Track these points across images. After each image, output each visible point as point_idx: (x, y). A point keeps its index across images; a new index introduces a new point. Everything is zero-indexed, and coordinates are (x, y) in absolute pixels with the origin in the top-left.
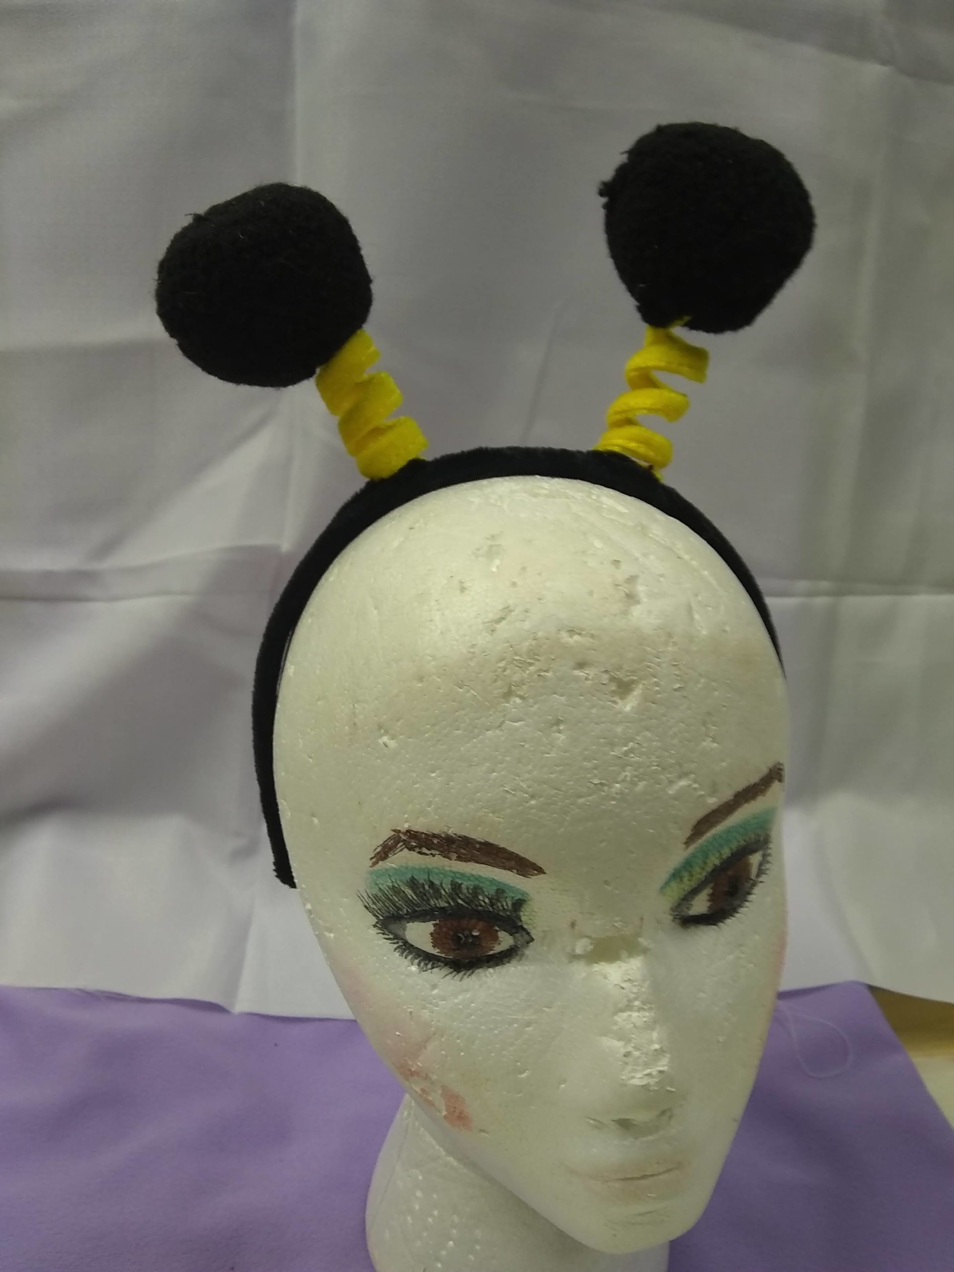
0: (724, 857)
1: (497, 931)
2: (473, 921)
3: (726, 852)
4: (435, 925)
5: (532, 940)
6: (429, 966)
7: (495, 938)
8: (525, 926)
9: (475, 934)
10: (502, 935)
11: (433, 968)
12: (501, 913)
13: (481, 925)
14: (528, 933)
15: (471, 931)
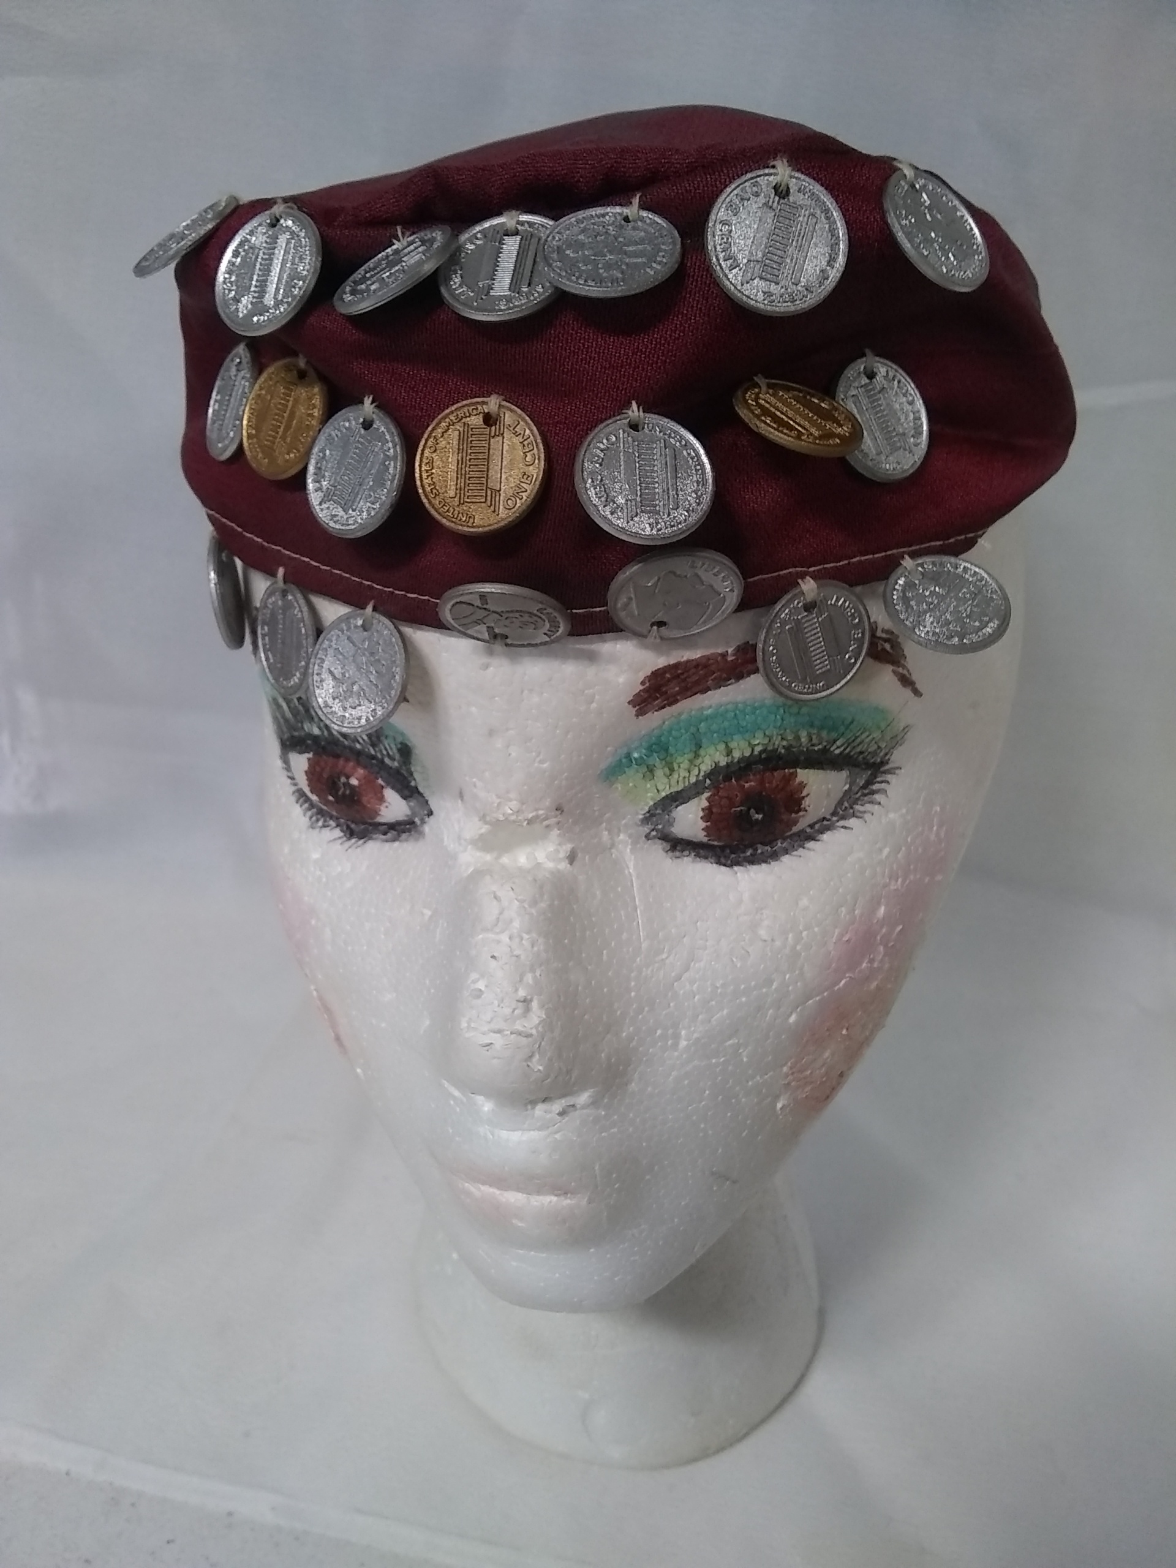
0: (737, 755)
1: (383, 787)
2: (351, 764)
3: (741, 749)
4: (309, 759)
5: (430, 813)
6: (320, 823)
7: (381, 799)
8: (421, 789)
9: (354, 782)
10: (390, 795)
11: (324, 826)
12: (387, 760)
13: (361, 771)
14: (427, 802)
15: (348, 777)
